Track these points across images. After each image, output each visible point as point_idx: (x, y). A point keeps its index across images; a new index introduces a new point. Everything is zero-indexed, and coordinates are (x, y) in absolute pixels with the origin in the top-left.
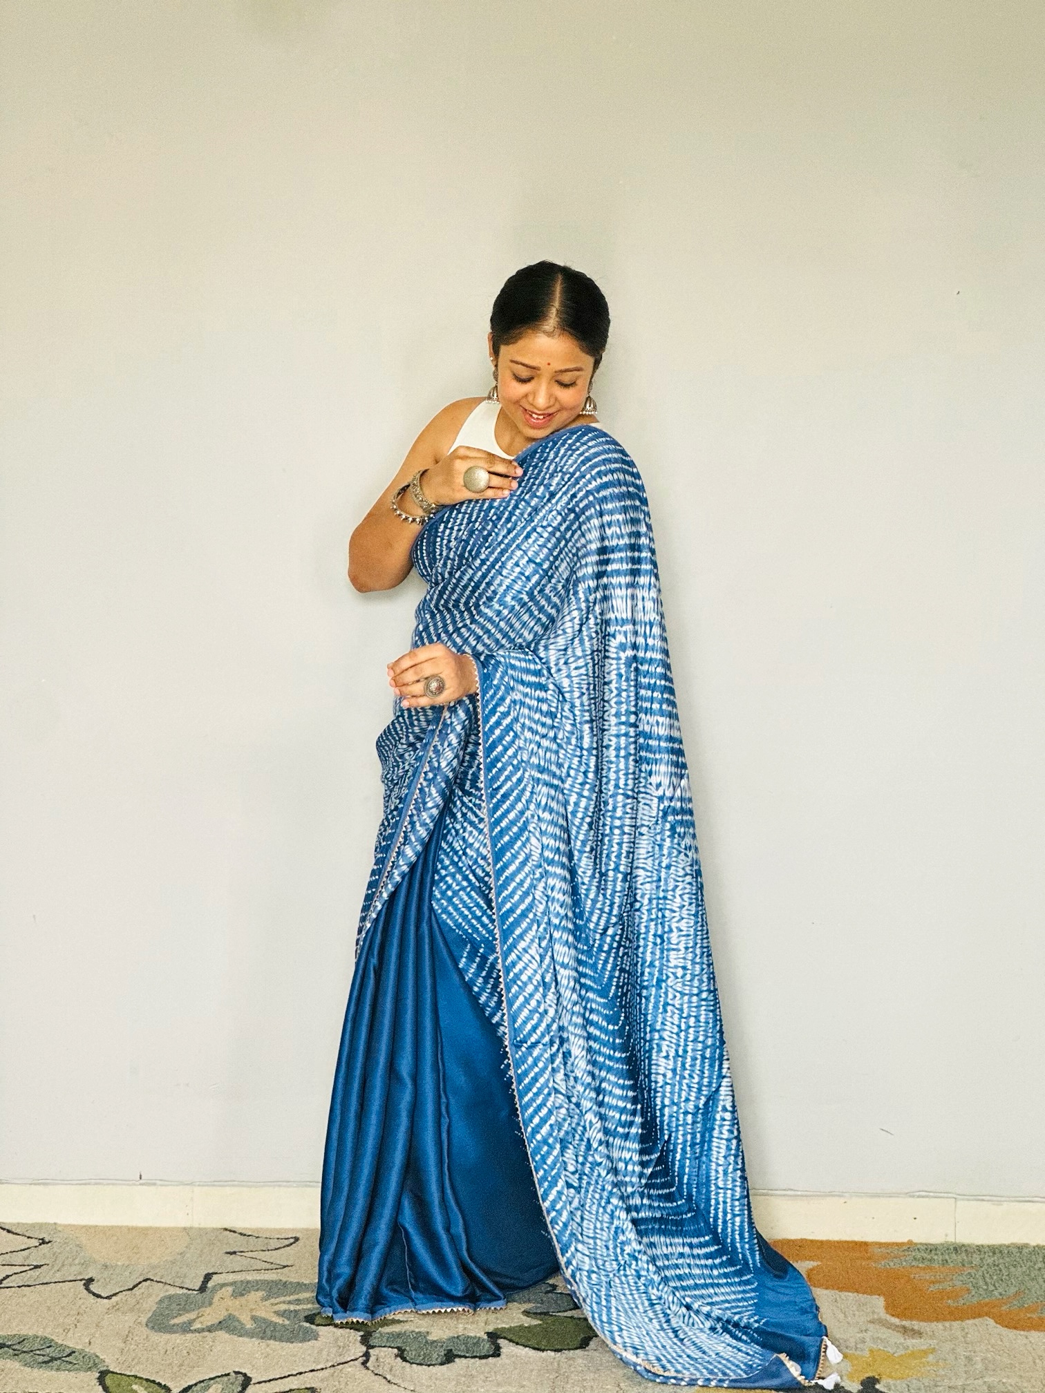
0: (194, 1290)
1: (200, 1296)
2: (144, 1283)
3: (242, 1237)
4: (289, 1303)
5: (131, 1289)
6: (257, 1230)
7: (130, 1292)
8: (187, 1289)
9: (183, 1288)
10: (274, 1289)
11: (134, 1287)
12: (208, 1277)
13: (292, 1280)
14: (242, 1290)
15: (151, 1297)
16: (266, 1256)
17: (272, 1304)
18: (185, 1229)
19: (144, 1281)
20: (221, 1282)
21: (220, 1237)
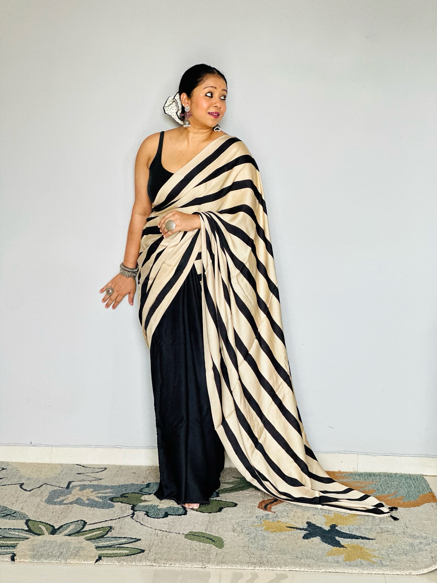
0: (64, 488)
1: (67, 491)
2: (44, 485)
3: (84, 467)
4: (103, 493)
5: (38, 488)
6: (89, 465)
7: (38, 489)
8: (61, 487)
9: (60, 487)
10: (96, 488)
11: (40, 487)
12: (69, 483)
13: (103, 484)
14: (83, 488)
15: (47, 491)
16: (94, 475)
17: (96, 494)
18: (60, 464)
19: (44, 484)
20: (75, 485)
21: (75, 468)
